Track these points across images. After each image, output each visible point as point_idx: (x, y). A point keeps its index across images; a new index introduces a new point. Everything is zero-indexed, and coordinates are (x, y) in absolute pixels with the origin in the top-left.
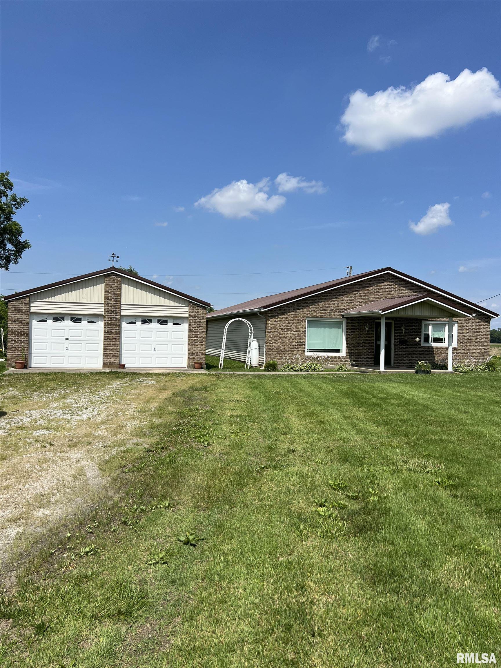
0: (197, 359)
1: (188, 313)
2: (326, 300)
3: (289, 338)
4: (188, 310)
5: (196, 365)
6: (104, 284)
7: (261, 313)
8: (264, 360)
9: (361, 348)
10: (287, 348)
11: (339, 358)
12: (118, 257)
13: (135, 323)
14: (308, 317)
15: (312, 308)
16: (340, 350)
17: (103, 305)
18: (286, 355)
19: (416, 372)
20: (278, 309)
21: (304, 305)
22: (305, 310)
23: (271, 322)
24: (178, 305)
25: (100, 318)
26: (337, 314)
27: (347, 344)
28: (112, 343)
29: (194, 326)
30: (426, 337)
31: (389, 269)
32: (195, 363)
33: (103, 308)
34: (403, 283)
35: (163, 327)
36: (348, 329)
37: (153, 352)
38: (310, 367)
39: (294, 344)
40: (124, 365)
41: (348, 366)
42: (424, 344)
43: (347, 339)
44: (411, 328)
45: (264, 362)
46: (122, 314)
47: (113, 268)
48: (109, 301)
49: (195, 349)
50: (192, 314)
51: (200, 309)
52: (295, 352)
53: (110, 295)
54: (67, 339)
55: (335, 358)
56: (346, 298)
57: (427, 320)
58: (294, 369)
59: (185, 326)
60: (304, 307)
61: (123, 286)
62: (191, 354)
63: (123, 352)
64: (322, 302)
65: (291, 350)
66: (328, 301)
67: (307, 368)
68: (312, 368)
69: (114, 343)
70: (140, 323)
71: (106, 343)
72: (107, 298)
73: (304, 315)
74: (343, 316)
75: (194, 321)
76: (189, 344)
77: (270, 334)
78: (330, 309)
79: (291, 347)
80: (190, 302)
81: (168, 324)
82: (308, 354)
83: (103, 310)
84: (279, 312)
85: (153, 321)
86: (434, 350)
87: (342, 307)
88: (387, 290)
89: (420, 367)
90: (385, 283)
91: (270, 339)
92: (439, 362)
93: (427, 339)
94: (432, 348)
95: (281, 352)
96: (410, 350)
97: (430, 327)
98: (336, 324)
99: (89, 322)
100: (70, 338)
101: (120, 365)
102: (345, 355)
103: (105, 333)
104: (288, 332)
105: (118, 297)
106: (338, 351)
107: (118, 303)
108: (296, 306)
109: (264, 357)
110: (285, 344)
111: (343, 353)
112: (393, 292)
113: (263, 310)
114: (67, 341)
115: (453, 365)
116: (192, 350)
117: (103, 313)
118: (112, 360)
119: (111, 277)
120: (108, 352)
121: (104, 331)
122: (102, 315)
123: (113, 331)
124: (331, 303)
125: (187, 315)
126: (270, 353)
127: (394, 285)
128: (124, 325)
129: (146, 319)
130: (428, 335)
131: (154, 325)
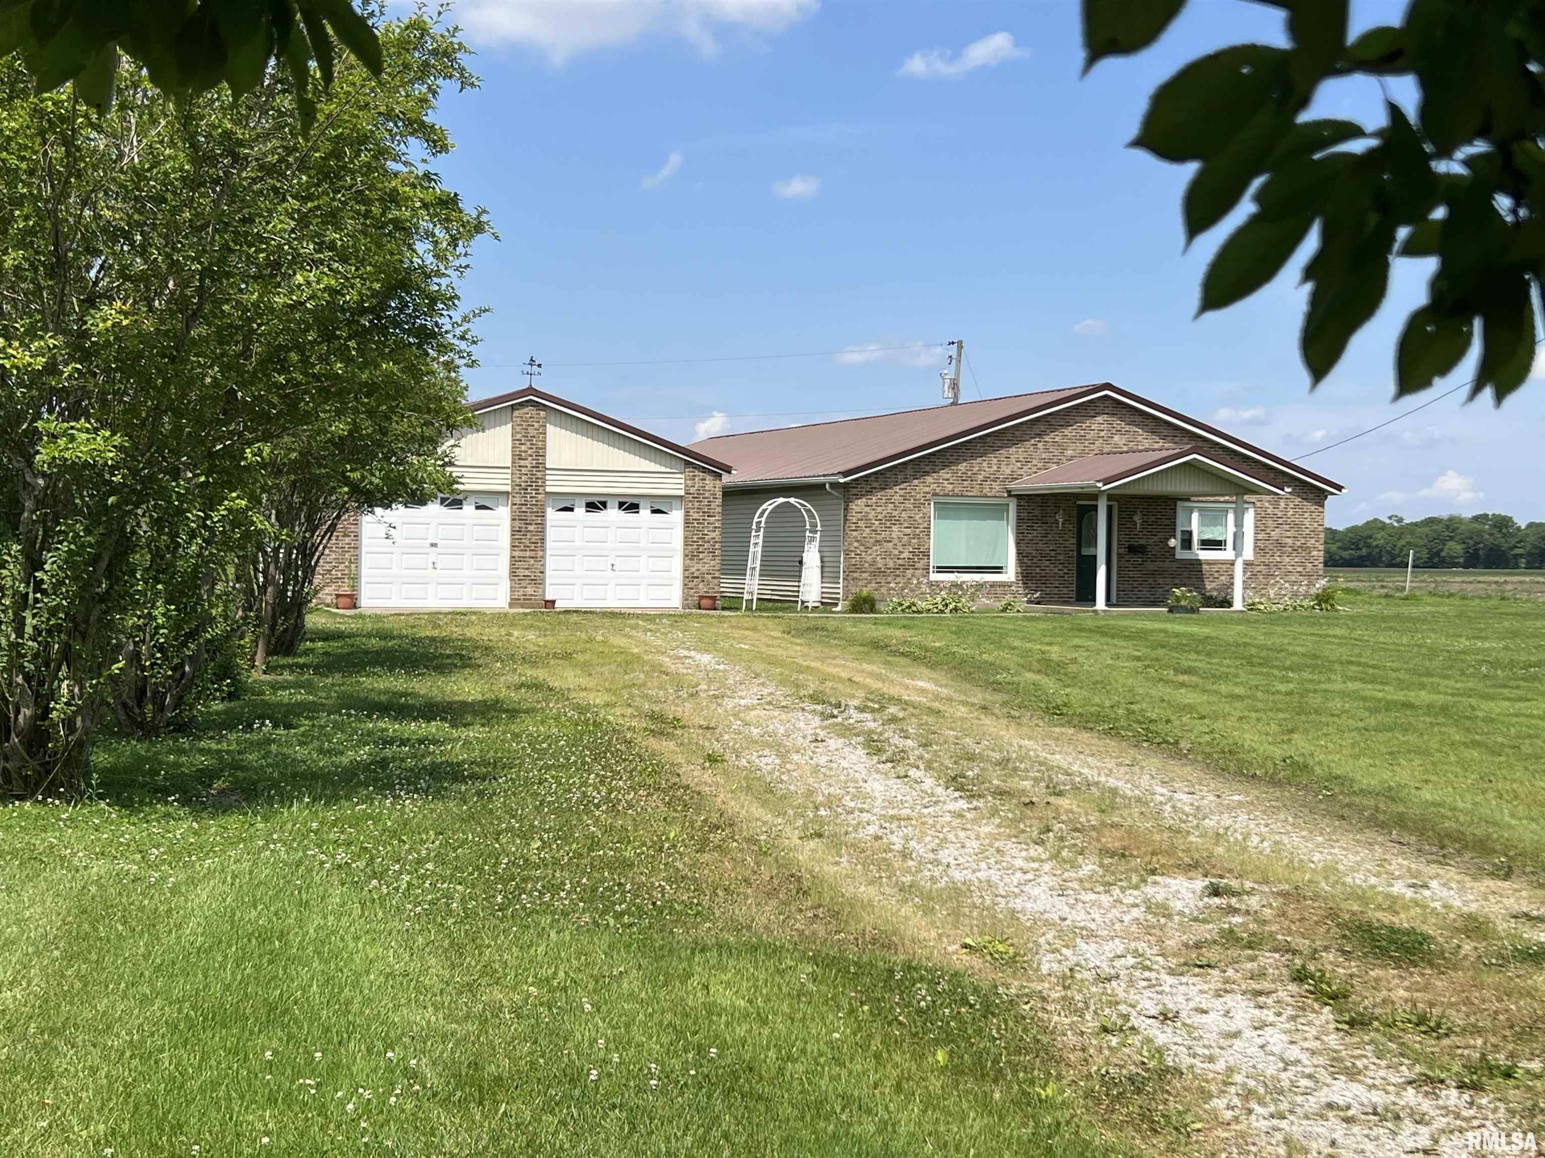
0: (703, 589)
1: (683, 486)
2: (974, 456)
3: (896, 541)
4: (682, 481)
5: (705, 602)
6: (510, 426)
7: (834, 485)
8: (841, 591)
9: (1047, 563)
10: (891, 564)
11: (1003, 585)
12: (539, 366)
13: (571, 510)
14: (935, 494)
15: (944, 474)
16: (1001, 568)
17: (509, 471)
18: (889, 579)
19: (1170, 611)
20: (873, 478)
21: (927, 469)
22: (929, 479)
23: (858, 505)
24: (663, 469)
25: (502, 499)
26: (997, 487)
27: (1019, 553)
28: (528, 554)
29: (696, 516)
30: (1186, 537)
31: (1108, 386)
32: (701, 597)
33: (509, 476)
34: (1138, 418)
35: (630, 517)
36: (1019, 520)
37: (609, 572)
38: (947, 605)
39: (906, 555)
40: (553, 602)
41: (1021, 603)
42: (1181, 554)
43: (1018, 544)
44: (1153, 519)
45: (840, 596)
46: (548, 489)
47: (531, 390)
48: (522, 463)
49: (699, 566)
50: (692, 490)
51: (708, 477)
52: (909, 572)
53: (523, 448)
54: (433, 545)
55: (993, 585)
56: (1016, 452)
57: (1188, 500)
58: (914, 609)
59: (677, 516)
60: (927, 473)
61: (550, 428)
62: (689, 578)
63: (548, 572)
64: (965, 460)
65: (899, 569)
66: (979, 460)
67: (940, 607)
68: (951, 607)
69: (533, 554)
70: (584, 509)
71: (516, 554)
72: (517, 456)
73: (927, 489)
74: (1009, 492)
75: (696, 504)
76: (686, 556)
77: (855, 533)
78: (981, 477)
79: (900, 562)
80: (688, 463)
81: (641, 511)
82: (934, 577)
83: (509, 482)
84: (875, 485)
85: (608, 505)
86: (1204, 566)
87: (1008, 471)
88: (1102, 434)
89: (1178, 599)
90: (1099, 419)
91: (856, 544)
92: (1215, 594)
93: (1187, 543)
94: (1199, 562)
95: (877, 573)
96: (1151, 566)
97: (1195, 516)
98: (995, 511)
99: (478, 508)
100: (439, 542)
101: (546, 601)
102: (1013, 579)
103: (514, 532)
104: (895, 528)
105: (540, 453)
106: (998, 569)
107: (540, 465)
108: (910, 471)
109: (841, 586)
110: (887, 554)
111: (1010, 574)
112: (1116, 438)
113: (842, 481)
114: (433, 549)
115: (1244, 600)
116: (693, 569)
117: (508, 488)
118: (530, 591)
119: (526, 410)
120: (521, 572)
121: (512, 527)
122: (507, 493)
123: (531, 528)
124: (985, 464)
125: (682, 493)
126: (855, 575)
127: (1118, 423)
128: (552, 515)
129: (595, 499)
130: (1190, 533)
131: (613, 514)
